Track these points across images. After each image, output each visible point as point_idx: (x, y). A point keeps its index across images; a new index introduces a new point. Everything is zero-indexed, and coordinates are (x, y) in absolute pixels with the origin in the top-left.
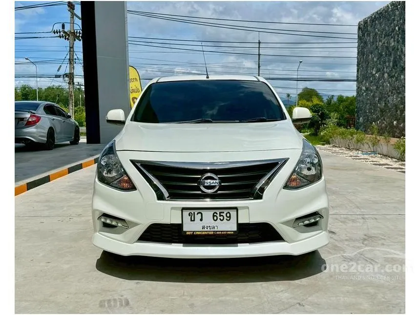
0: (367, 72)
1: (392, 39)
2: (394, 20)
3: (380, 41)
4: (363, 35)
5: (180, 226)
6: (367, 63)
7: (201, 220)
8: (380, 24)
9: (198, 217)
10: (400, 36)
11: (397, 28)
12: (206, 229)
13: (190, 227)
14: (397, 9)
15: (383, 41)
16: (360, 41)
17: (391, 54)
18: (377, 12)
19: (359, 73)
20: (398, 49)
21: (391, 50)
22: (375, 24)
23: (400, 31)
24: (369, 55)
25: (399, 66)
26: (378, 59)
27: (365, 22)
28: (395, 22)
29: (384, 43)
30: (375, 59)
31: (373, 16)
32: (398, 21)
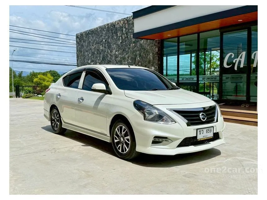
0: (84, 61)
1: (101, 46)
2: (102, 36)
3: (92, 46)
4: (80, 41)
5: (196, 137)
6: (84, 57)
7: (203, 133)
8: (93, 37)
9: (202, 132)
10: (106, 44)
11: (104, 40)
12: (204, 137)
13: (200, 137)
14: (104, 30)
15: (95, 46)
16: (78, 44)
17: (100, 53)
18: (90, 30)
19: (79, 61)
20: (105, 51)
21: (100, 51)
22: (89, 37)
23: (106, 42)
24: (85, 53)
25: (106, 60)
26: (92, 55)
27: (82, 34)
28: (103, 37)
29: (96, 47)
30: (90, 55)
31: (87, 32)
32: (104, 37)
